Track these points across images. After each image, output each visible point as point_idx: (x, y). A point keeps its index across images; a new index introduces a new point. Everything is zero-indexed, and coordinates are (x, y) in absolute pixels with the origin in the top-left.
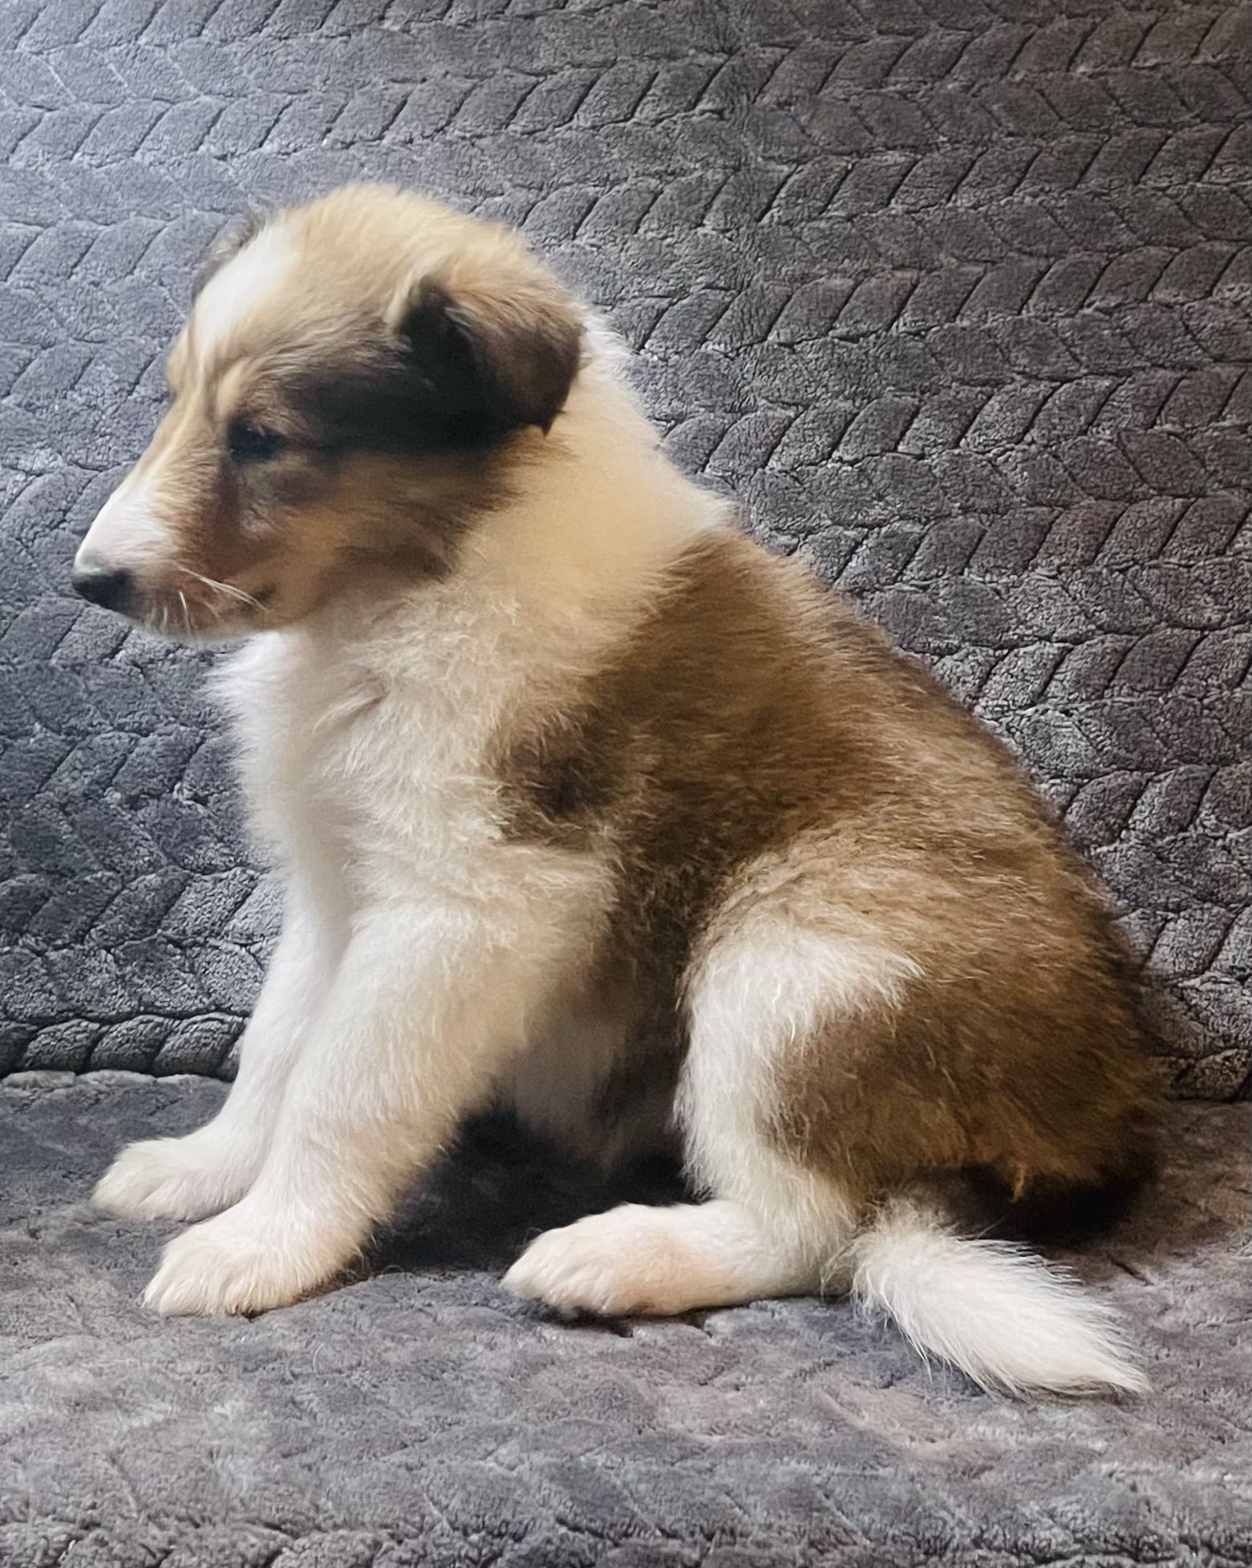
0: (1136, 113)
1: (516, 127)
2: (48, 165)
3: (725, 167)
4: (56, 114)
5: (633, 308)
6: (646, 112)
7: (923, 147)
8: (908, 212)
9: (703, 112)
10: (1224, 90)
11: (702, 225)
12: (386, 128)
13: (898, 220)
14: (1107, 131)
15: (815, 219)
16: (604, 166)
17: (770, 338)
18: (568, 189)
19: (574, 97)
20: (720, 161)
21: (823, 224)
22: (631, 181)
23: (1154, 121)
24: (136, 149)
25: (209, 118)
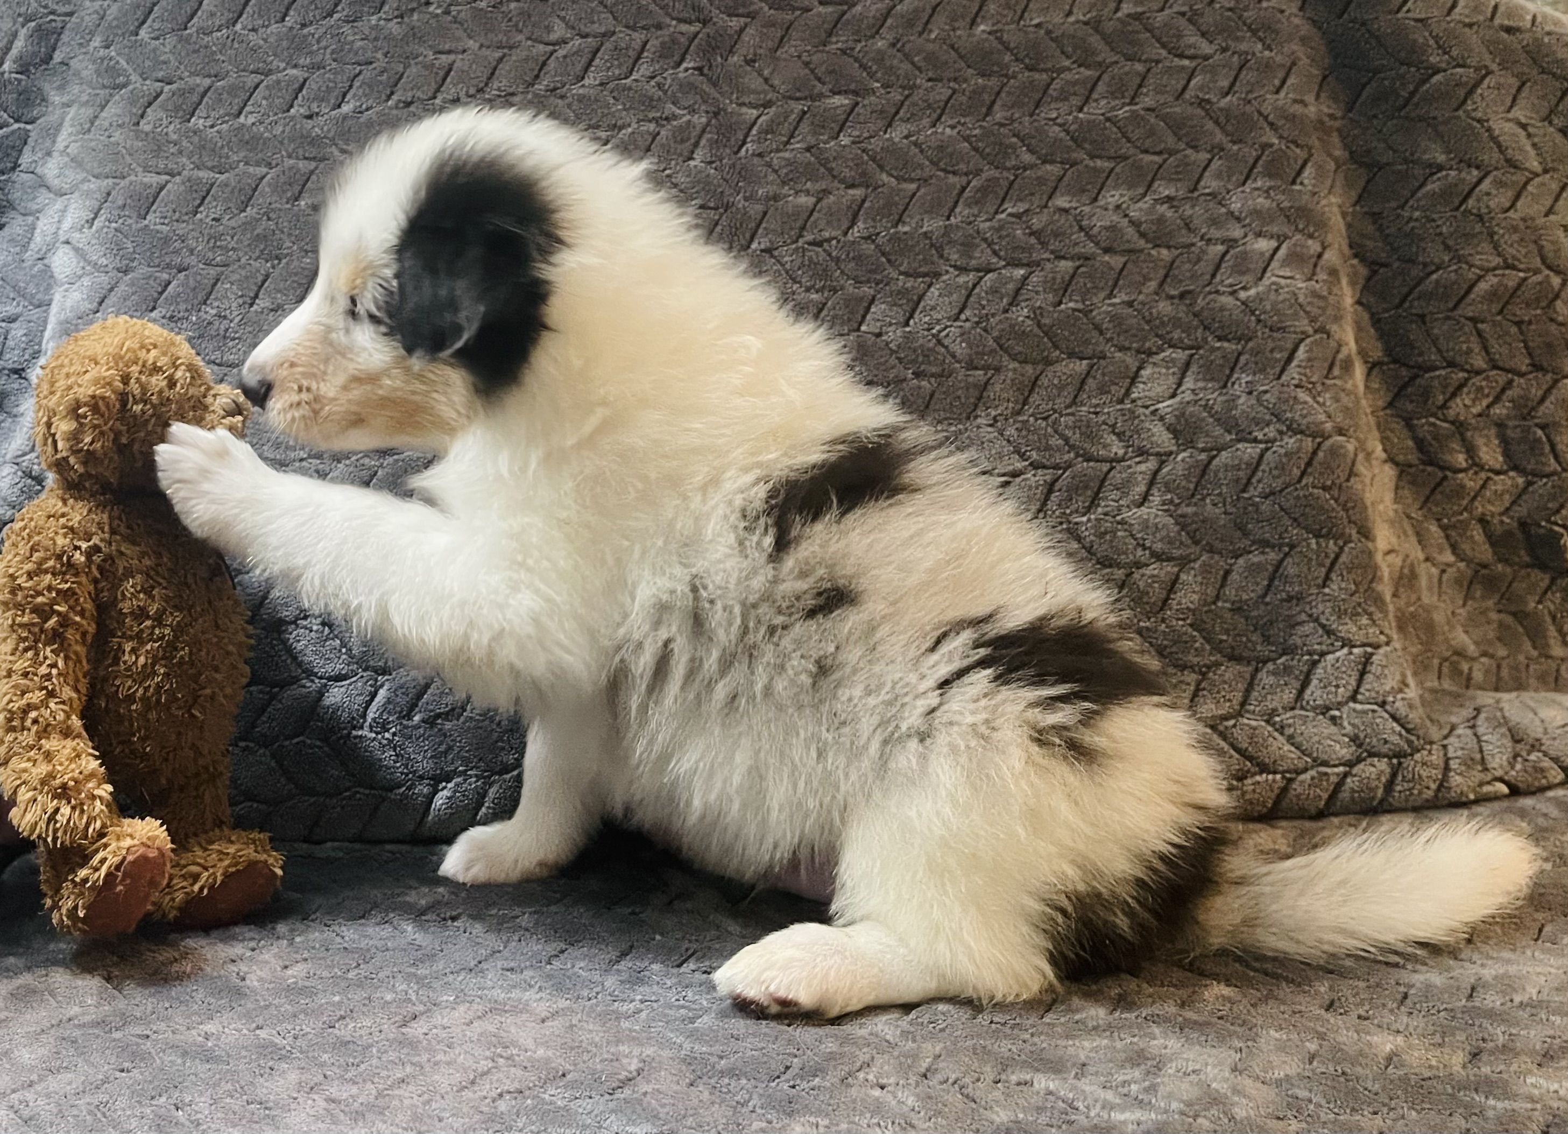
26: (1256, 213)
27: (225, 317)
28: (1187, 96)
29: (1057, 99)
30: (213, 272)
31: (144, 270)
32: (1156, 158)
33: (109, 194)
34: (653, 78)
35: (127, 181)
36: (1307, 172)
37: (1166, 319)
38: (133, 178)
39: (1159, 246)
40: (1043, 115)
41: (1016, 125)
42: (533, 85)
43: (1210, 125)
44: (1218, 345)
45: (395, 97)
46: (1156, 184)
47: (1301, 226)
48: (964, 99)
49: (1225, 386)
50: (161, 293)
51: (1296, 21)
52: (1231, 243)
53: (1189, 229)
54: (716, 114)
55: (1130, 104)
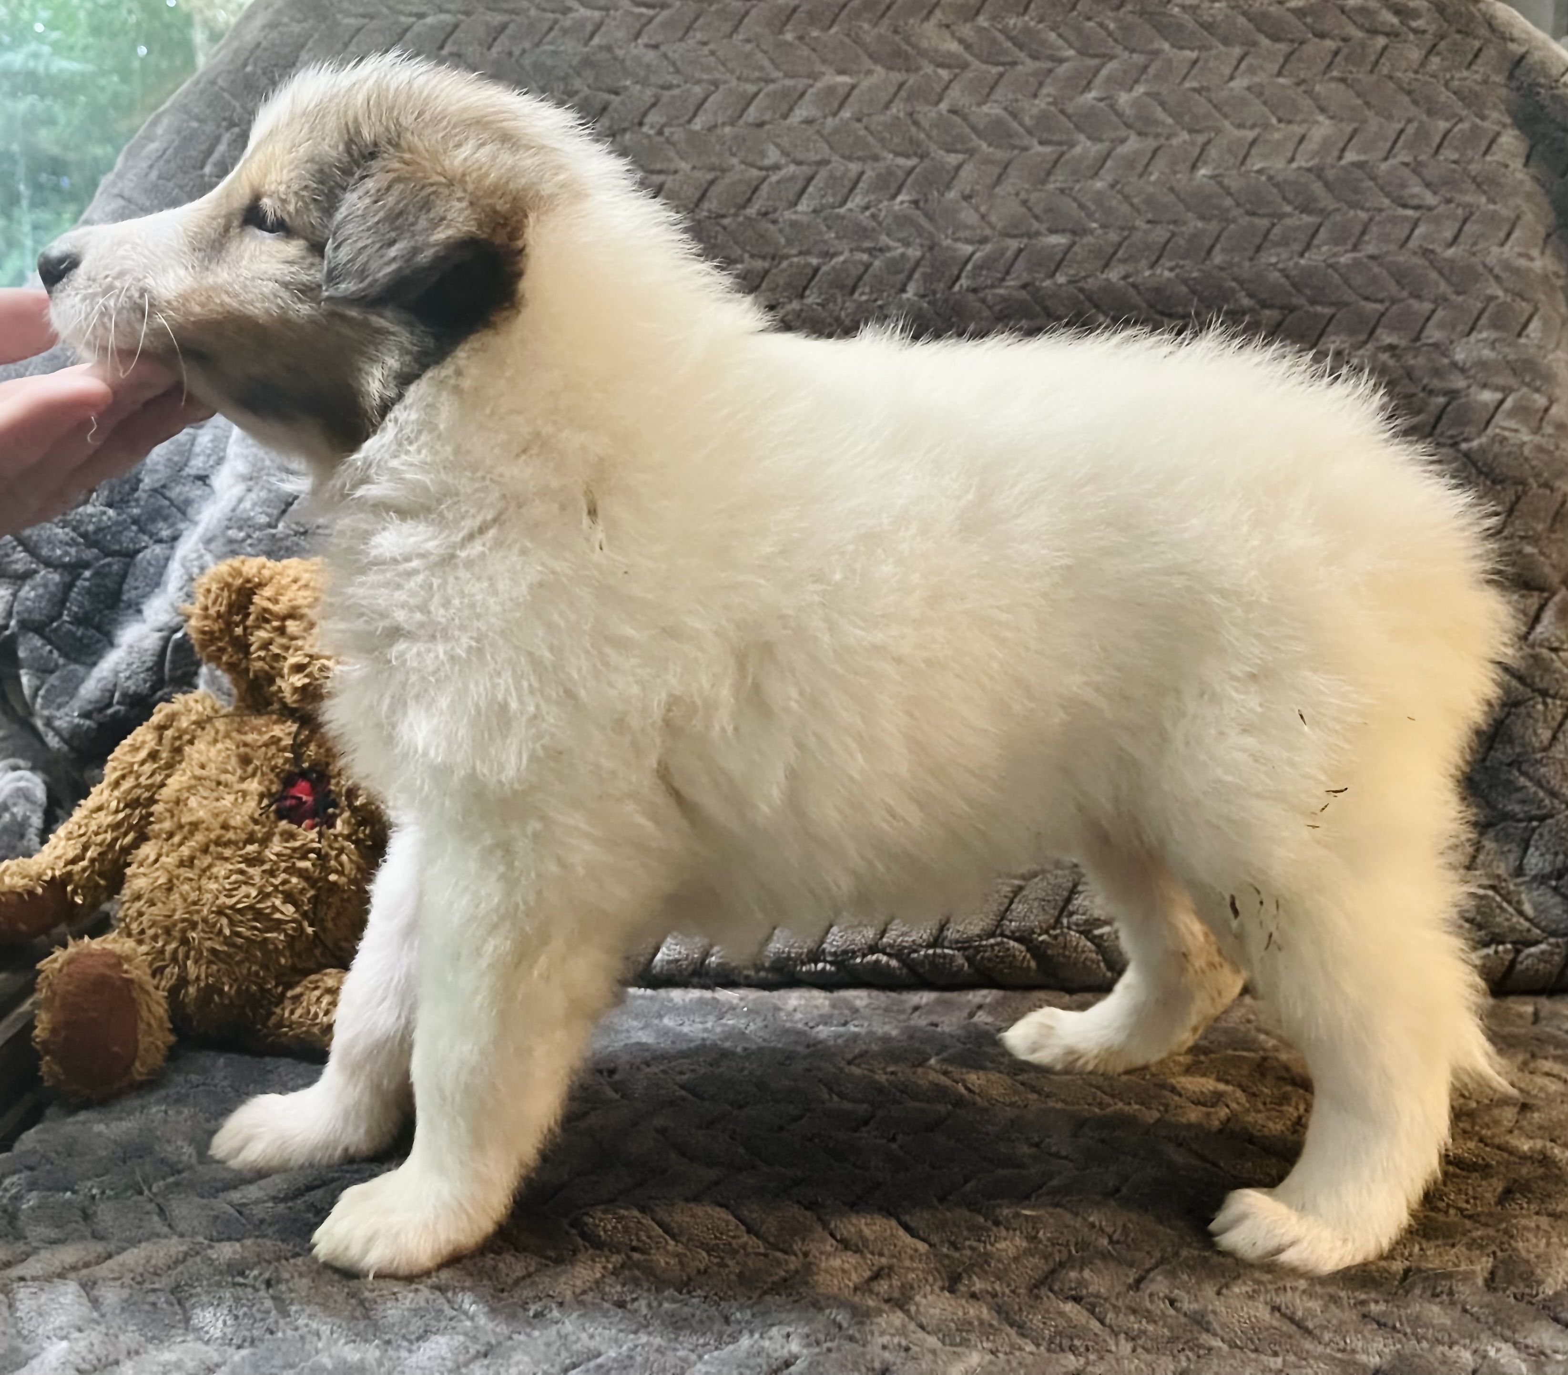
26: (1481, 364)
28: (1410, 246)
29: (1277, 244)
32: (1379, 307)
34: (867, 208)
36: (1535, 324)
40: (1263, 260)
43: (1434, 275)
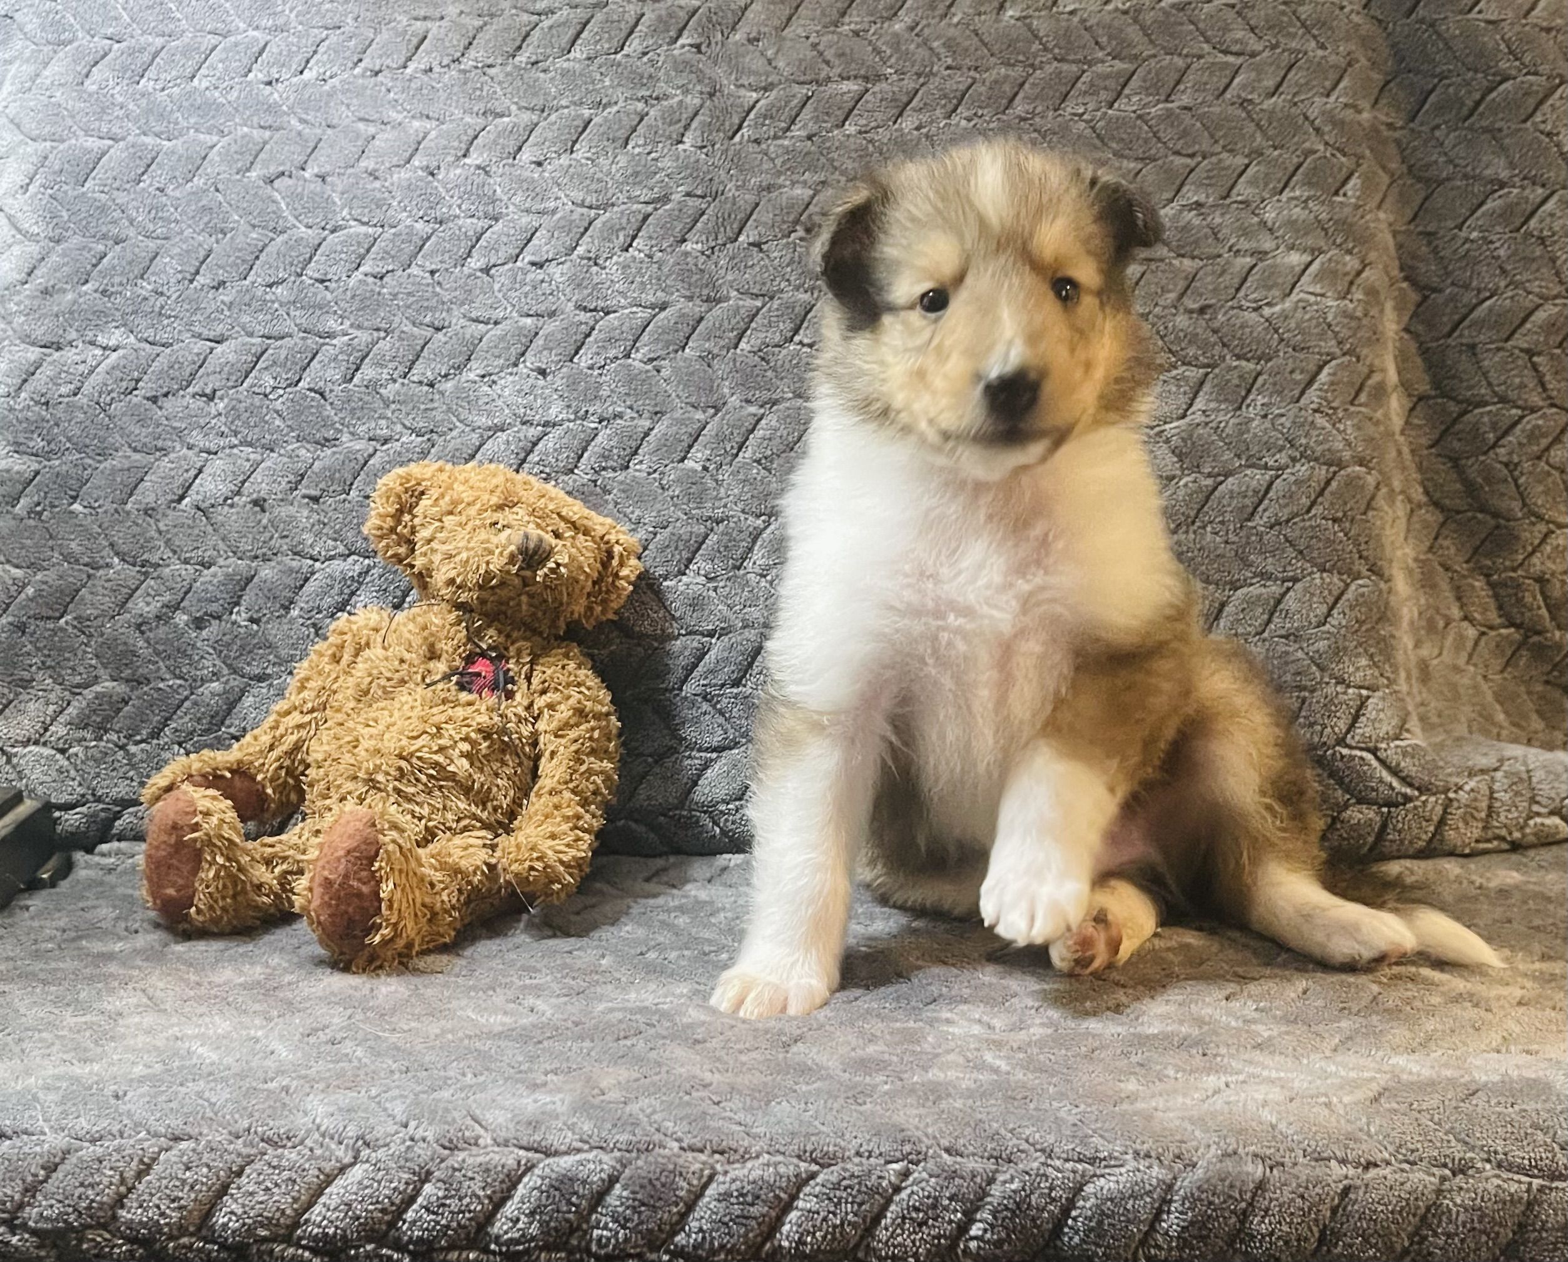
0: (1056, 51)
1: (522, 59)
2: (118, 88)
3: (702, 93)
4: (124, 44)
5: (622, 213)
6: (634, 46)
7: (872, 77)
8: (860, 132)
9: (683, 46)
10: (1133, 33)
11: (681, 142)
12: (410, 59)
13: (852, 139)
14: (1032, 65)
15: (779, 138)
16: (598, 91)
17: (741, 238)
18: (566, 111)
19: (572, 32)
20: (698, 88)
21: (786, 142)
22: (621, 104)
23: (1071, 57)
24: (194, 76)
25: (256, 49)
26: (1291, 223)
27: (162, 294)
28: (1228, 95)
29: (1085, 93)
30: (152, 245)
31: (76, 240)
32: (1189, 161)
33: (46, 158)
34: (645, 54)
35: (66, 144)
36: (1354, 181)
37: (1181, 334)
38: (73, 141)
39: (1183, 256)
40: (1069, 109)
41: (1037, 119)
42: (514, 56)
43: (1250, 127)
44: (1235, 364)
45: (362, 65)
46: (1185, 189)
47: (1338, 241)
48: (983, 89)
49: (1240, 408)
50: (95, 266)
51: (1355, 18)
52: (1261, 254)
53: (1217, 239)
54: (711, 95)
55: (1166, 101)
